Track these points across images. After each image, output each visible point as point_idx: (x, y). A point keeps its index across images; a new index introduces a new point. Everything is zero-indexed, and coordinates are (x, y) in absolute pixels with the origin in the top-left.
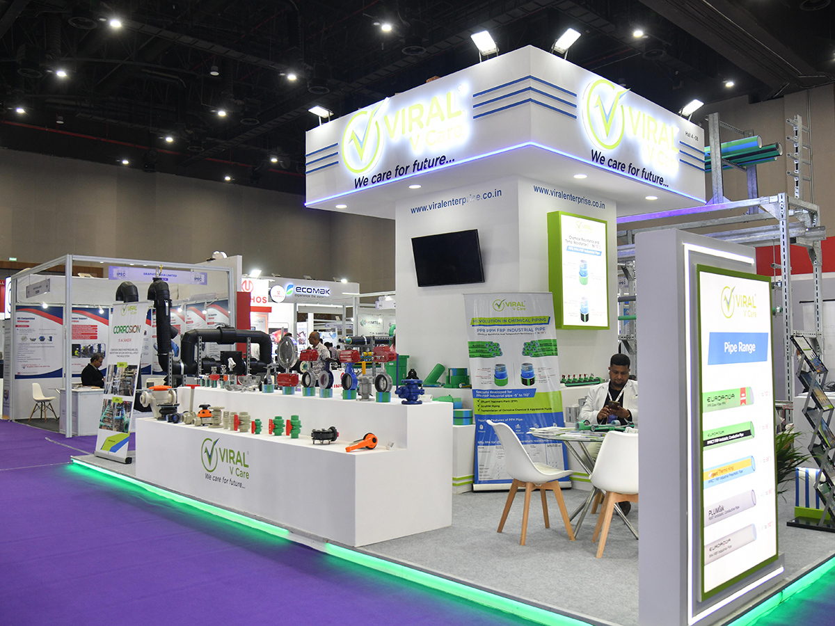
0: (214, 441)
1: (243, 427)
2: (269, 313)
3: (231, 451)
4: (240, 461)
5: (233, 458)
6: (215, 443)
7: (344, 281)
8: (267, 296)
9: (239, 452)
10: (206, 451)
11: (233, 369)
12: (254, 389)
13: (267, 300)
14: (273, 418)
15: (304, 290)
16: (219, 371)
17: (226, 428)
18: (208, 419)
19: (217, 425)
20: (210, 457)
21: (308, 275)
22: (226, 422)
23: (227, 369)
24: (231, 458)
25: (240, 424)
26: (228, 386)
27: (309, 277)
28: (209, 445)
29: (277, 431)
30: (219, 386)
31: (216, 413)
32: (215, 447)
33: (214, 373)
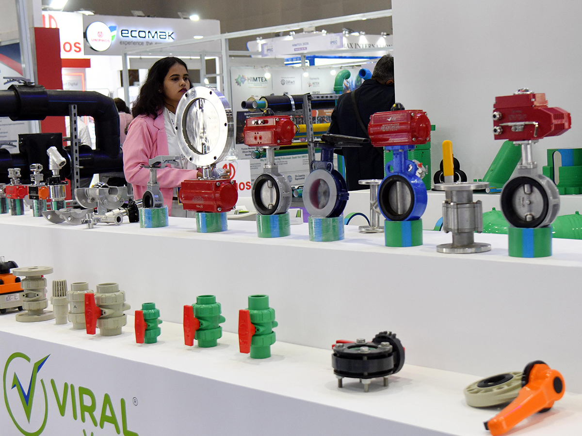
0: (35, 359)
1: (110, 323)
2: (87, 69)
3: (84, 391)
4: (113, 420)
5: (91, 409)
6: (39, 366)
7: (195, 18)
8: (81, 40)
9: (106, 396)
10: (16, 384)
11: (61, 171)
12: (119, 219)
13: (82, 46)
14: (192, 302)
15: (134, 34)
16: (26, 177)
17: (62, 322)
18: (12, 296)
19: (38, 314)
20: (27, 398)
21: (137, 10)
22: (62, 306)
23: (47, 173)
24: (84, 408)
25: (100, 315)
26: (53, 213)
27: (141, 13)
28: (23, 370)
29: (206, 335)
30: (28, 212)
31: (32, 285)
32: (40, 375)
33: (15, 183)
